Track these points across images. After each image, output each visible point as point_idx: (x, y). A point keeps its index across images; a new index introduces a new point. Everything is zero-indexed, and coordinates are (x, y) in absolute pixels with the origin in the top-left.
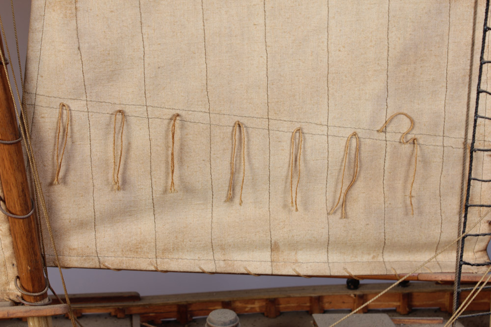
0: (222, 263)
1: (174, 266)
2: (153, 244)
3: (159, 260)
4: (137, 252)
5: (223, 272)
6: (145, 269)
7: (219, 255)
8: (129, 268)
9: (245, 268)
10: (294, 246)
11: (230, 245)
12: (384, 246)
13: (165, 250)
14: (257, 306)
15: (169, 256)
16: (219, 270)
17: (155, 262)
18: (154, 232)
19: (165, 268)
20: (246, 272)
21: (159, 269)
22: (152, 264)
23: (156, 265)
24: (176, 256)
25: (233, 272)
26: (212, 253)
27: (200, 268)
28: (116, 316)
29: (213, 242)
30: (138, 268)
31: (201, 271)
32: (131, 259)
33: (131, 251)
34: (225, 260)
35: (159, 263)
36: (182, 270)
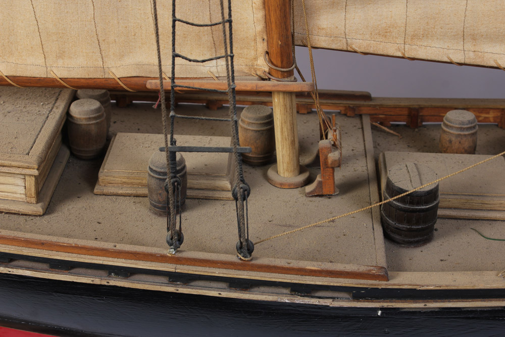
0: (472, 54)
1: (421, 54)
2: (403, 29)
3: (407, 46)
4: (385, 36)
5: (472, 63)
6: (392, 54)
7: (469, 46)
8: (376, 53)
9: (495, 61)
11: (482, 36)
13: (414, 36)
14: (491, 115)
15: (418, 42)
16: (467, 61)
17: (403, 47)
18: (405, 16)
19: (412, 55)
20: (496, 65)
21: (407, 55)
22: (400, 51)
23: (403, 51)
24: (425, 44)
25: (482, 64)
26: (462, 43)
27: (449, 58)
28: (345, 115)
29: (465, 30)
30: (385, 53)
31: (449, 61)
32: (379, 43)
33: (380, 34)
34: (475, 51)
35: (406, 50)
36: (429, 59)
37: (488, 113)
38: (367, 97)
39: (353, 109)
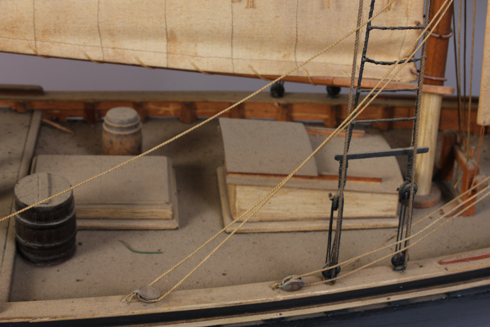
0: (111, 52)
1: (55, 51)
2: (31, 23)
3: (38, 43)
4: (13, 32)
5: (112, 61)
6: (22, 52)
7: (107, 42)
8: (4, 50)
9: (137, 58)
10: (194, 37)
11: (120, 31)
12: (296, 43)
13: (45, 32)
14: (171, 109)
15: (51, 39)
16: (107, 59)
17: (34, 44)
18: (32, 10)
19: (46, 52)
20: (137, 63)
21: (39, 53)
22: (30, 47)
23: (35, 48)
24: (59, 40)
25: (123, 62)
26: (99, 39)
27: (86, 55)
29: (100, 25)
30: (15, 50)
31: (86, 58)
32: (6, 39)
33: (6, 30)
34: (114, 48)
35: (38, 46)
36: (64, 56)
37: (168, 106)
38: (37, 91)
39: (23, 104)
